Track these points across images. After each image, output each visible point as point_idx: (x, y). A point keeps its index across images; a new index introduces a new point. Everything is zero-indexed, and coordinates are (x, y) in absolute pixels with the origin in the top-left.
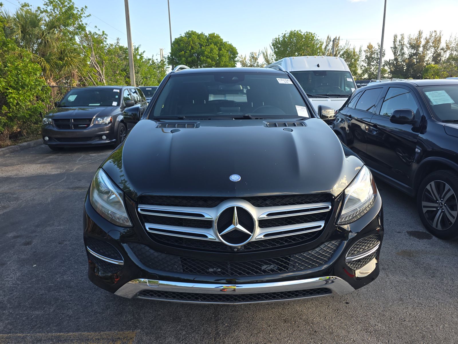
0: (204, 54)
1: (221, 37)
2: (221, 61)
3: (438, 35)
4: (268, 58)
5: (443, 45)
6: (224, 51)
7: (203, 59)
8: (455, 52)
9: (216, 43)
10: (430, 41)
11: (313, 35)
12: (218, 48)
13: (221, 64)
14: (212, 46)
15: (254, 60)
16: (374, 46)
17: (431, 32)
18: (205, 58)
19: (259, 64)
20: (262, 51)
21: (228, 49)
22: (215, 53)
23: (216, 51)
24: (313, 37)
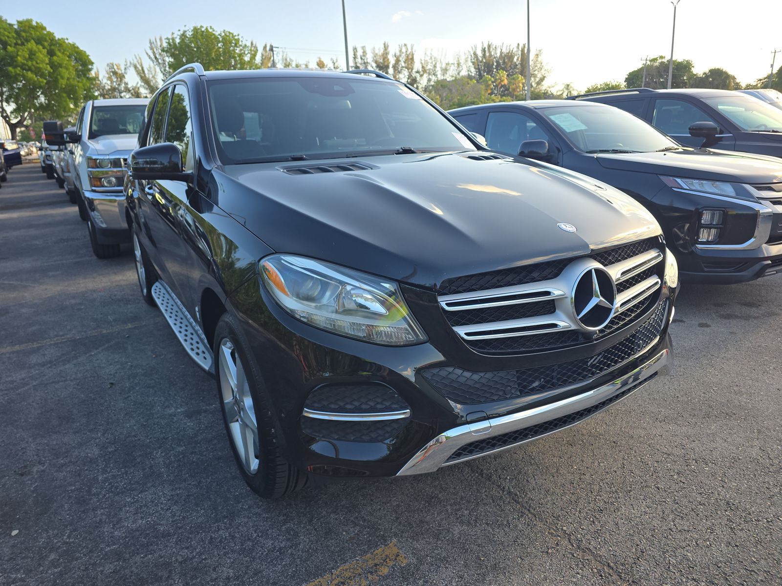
0: (16, 61)
1: (49, 29)
2: (59, 77)
3: (410, 50)
4: (147, 76)
5: (417, 66)
6: (59, 57)
7: (15, 72)
8: (433, 76)
9: (38, 40)
10: (401, 59)
11: (236, 38)
12: (46, 50)
13: (60, 82)
14: (32, 45)
15: (117, 78)
16: (325, 63)
17: (401, 46)
18: (20, 71)
19: (129, 86)
20: (132, 62)
21: (70, 54)
22: (43, 62)
23: (42, 55)
24: (238, 40)
